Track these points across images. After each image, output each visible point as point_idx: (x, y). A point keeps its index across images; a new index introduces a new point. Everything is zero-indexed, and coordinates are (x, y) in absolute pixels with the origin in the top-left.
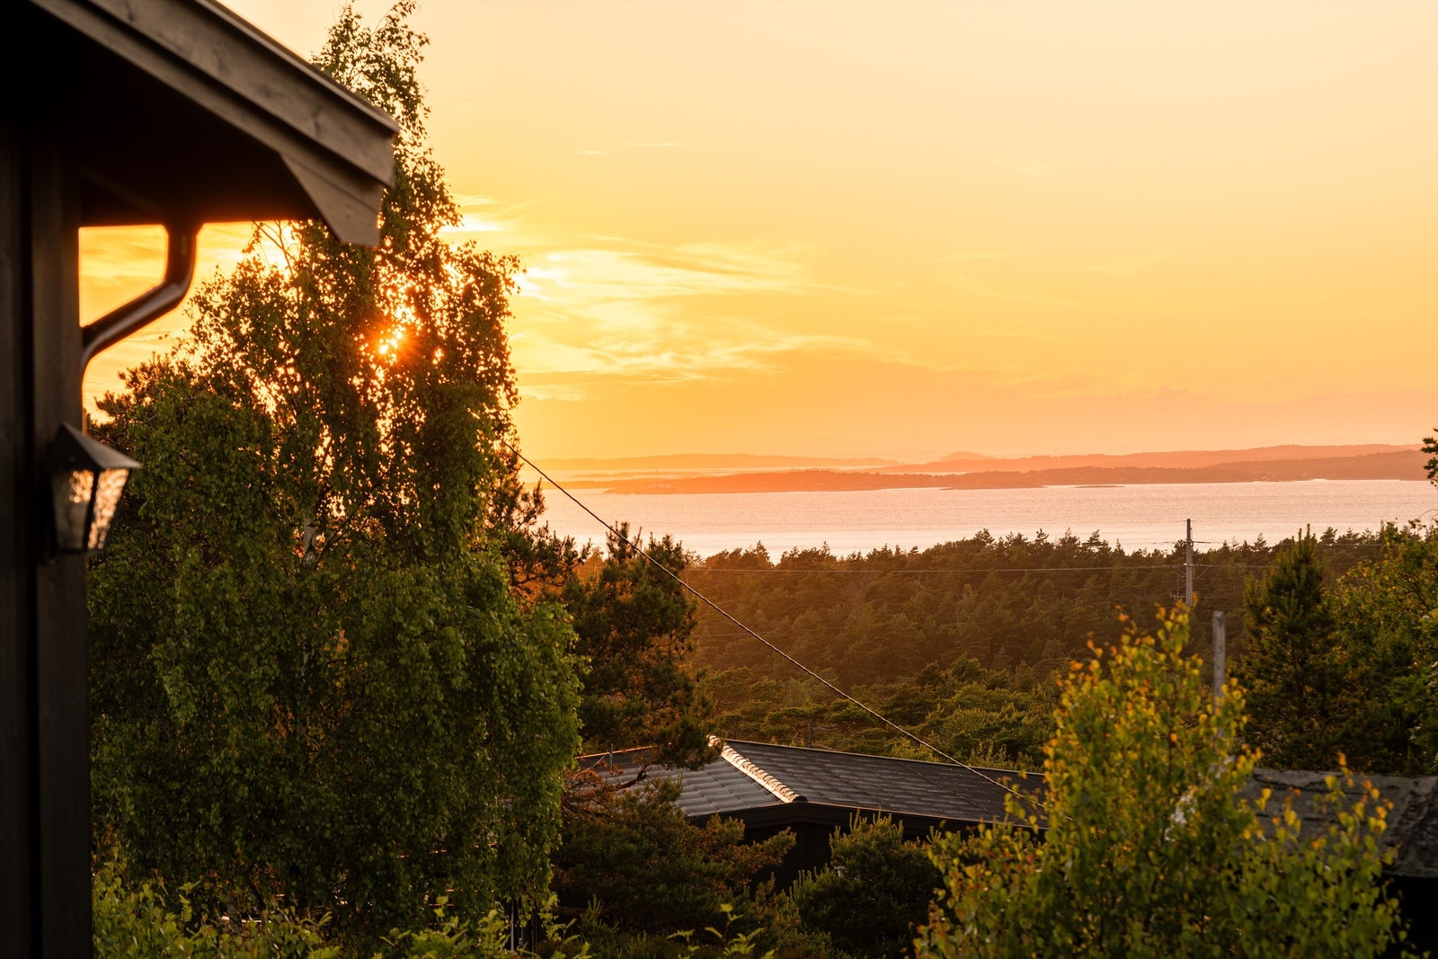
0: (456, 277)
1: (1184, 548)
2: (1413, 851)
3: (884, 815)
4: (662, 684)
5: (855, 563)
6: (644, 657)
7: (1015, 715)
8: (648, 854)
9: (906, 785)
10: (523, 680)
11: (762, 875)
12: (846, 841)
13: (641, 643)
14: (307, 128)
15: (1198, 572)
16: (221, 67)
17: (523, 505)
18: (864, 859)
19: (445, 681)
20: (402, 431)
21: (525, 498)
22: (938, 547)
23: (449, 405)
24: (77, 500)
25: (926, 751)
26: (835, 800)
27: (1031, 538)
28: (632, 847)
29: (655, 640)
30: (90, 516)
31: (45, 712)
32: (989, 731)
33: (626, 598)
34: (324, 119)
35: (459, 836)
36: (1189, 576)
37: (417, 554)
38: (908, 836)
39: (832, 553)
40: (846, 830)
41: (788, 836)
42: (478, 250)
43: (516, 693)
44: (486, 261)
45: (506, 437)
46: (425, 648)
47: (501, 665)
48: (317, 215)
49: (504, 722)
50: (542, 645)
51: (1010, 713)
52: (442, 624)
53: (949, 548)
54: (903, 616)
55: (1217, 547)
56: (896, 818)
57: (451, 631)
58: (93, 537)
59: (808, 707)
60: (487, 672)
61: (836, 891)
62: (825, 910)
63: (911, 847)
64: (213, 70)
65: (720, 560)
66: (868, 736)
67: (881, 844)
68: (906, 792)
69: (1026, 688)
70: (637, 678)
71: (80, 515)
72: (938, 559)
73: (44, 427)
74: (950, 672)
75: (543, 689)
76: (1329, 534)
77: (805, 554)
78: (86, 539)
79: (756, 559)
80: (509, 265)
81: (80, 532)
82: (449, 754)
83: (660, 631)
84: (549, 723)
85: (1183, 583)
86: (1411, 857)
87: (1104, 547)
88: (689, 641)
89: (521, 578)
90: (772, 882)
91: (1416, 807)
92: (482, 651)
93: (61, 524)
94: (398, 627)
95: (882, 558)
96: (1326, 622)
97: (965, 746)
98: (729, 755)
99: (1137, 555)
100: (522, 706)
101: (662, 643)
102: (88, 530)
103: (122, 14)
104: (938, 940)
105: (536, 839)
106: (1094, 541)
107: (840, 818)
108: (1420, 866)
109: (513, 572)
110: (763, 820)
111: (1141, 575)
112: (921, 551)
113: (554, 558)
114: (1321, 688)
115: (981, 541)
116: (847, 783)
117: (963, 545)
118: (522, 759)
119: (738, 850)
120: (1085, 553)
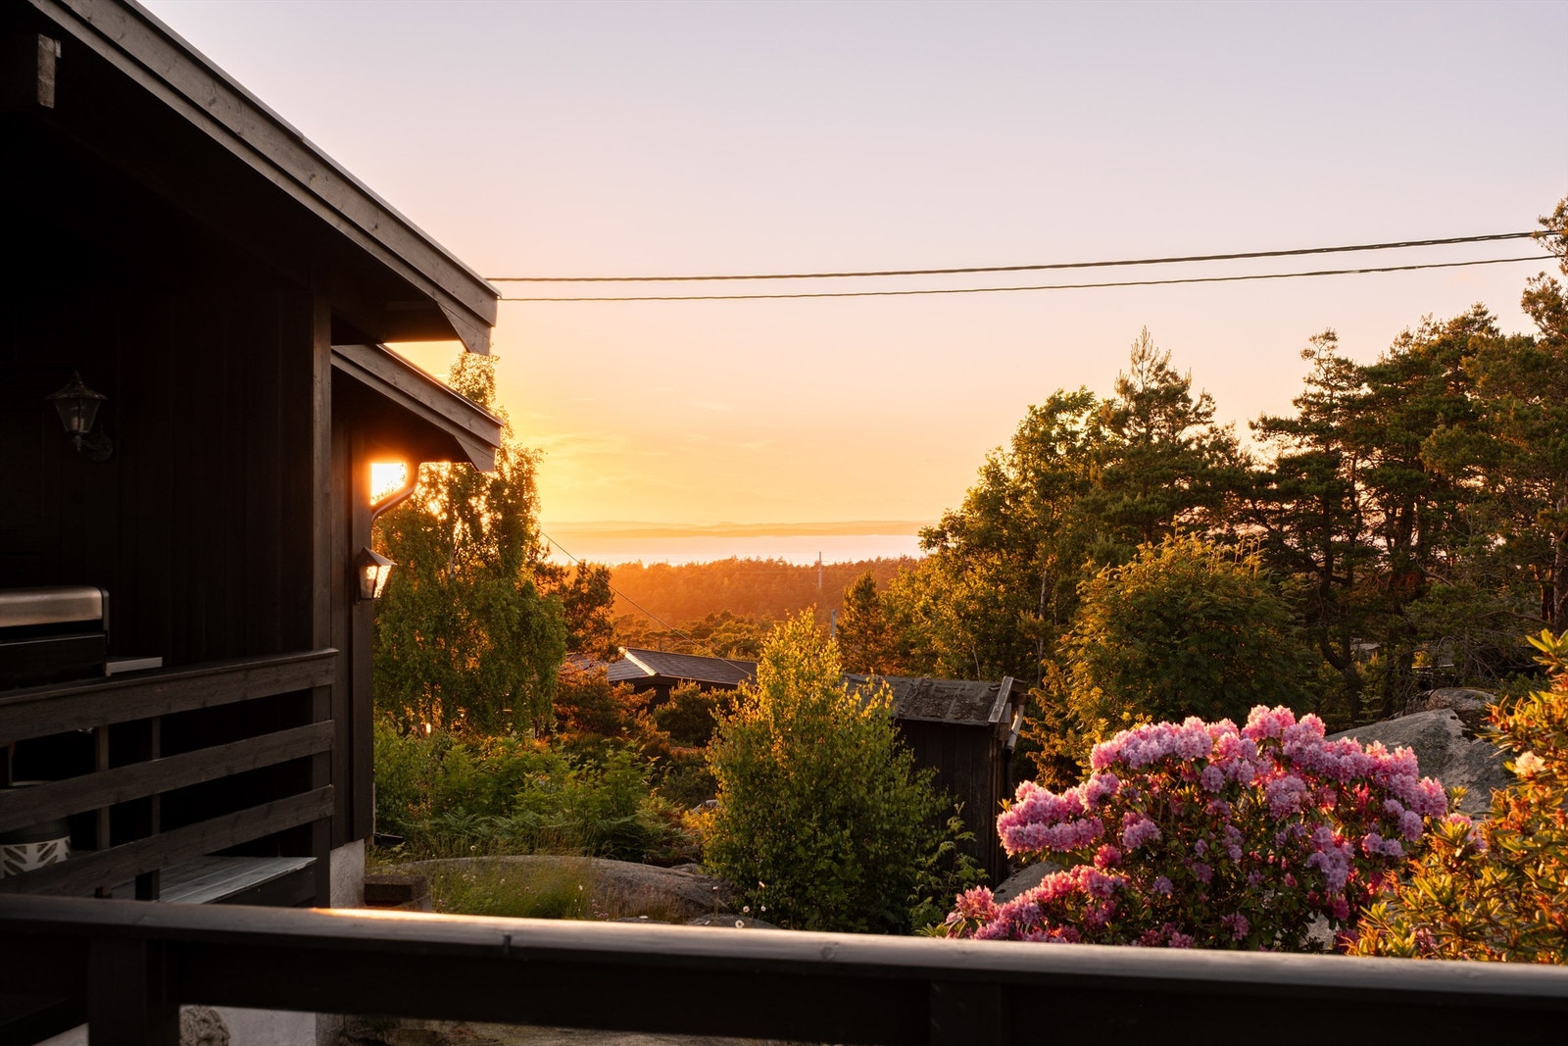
0: (513, 458)
1: (818, 564)
2: (911, 709)
3: (693, 681)
4: (601, 627)
5: (680, 568)
6: (592, 615)
7: (747, 636)
8: (593, 698)
9: (702, 668)
10: (543, 627)
11: (641, 708)
12: (676, 692)
13: (591, 609)
14: (466, 426)
15: (824, 573)
16: (432, 402)
17: (542, 552)
18: (684, 700)
19: (510, 628)
20: (494, 523)
21: (543, 549)
22: (714, 562)
23: (512, 513)
24: (369, 578)
25: (709, 652)
26: (672, 675)
27: (754, 559)
28: (587, 695)
29: (597, 609)
30: (375, 584)
31: (355, 666)
32: (735, 643)
33: (585, 591)
34: (473, 422)
35: (515, 693)
36: (820, 575)
37: (498, 574)
38: (703, 690)
39: (670, 564)
40: (676, 688)
41: (653, 691)
42: (523, 447)
43: (540, 633)
44: (526, 452)
45: (535, 525)
46: (502, 615)
47: (534, 621)
48: (469, 460)
49: (535, 645)
50: (550, 613)
51: (745, 635)
52: (508, 605)
53: (719, 563)
54: (699, 591)
55: (832, 564)
56: (698, 683)
57: (512, 607)
58: (376, 591)
59: (659, 631)
60: (528, 624)
61: (672, 713)
62: (667, 722)
63: (703, 695)
64: (428, 404)
65: (623, 566)
66: (684, 643)
67: (691, 693)
68: (702, 671)
69: (751, 623)
70: (590, 624)
71: (371, 585)
72: (714, 567)
73: (356, 548)
74: (719, 615)
75: (550, 630)
76: (879, 559)
77: (658, 565)
78: (373, 594)
79: (637, 567)
80: (539, 453)
81: (371, 591)
82: (509, 659)
83: (599, 605)
84: (553, 646)
85: (817, 579)
86: (910, 712)
87: (785, 564)
88: (611, 609)
89: (540, 582)
90: (646, 710)
91: (913, 691)
92: (526, 615)
93: (363, 588)
94: (490, 606)
95: (691, 566)
96: (877, 604)
97: (727, 648)
98: (629, 656)
99: (798, 566)
100: (543, 639)
101: (600, 609)
102: (374, 590)
103: (392, 382)
104: (716, 746)
105: (547, 694)
106: (780, 561)
107: (674, 682)
108: (914, 715)
109: (538, 580)
110: (641, 684)
111: (800, 575)
112: (708, 563)
113: (553, 573)
114: (875, 631)
115: (732, 561)
116: (677, 667)
117: (725, 561)
118: (542, 661)
119: (631, 697)
120: (777, 566)
